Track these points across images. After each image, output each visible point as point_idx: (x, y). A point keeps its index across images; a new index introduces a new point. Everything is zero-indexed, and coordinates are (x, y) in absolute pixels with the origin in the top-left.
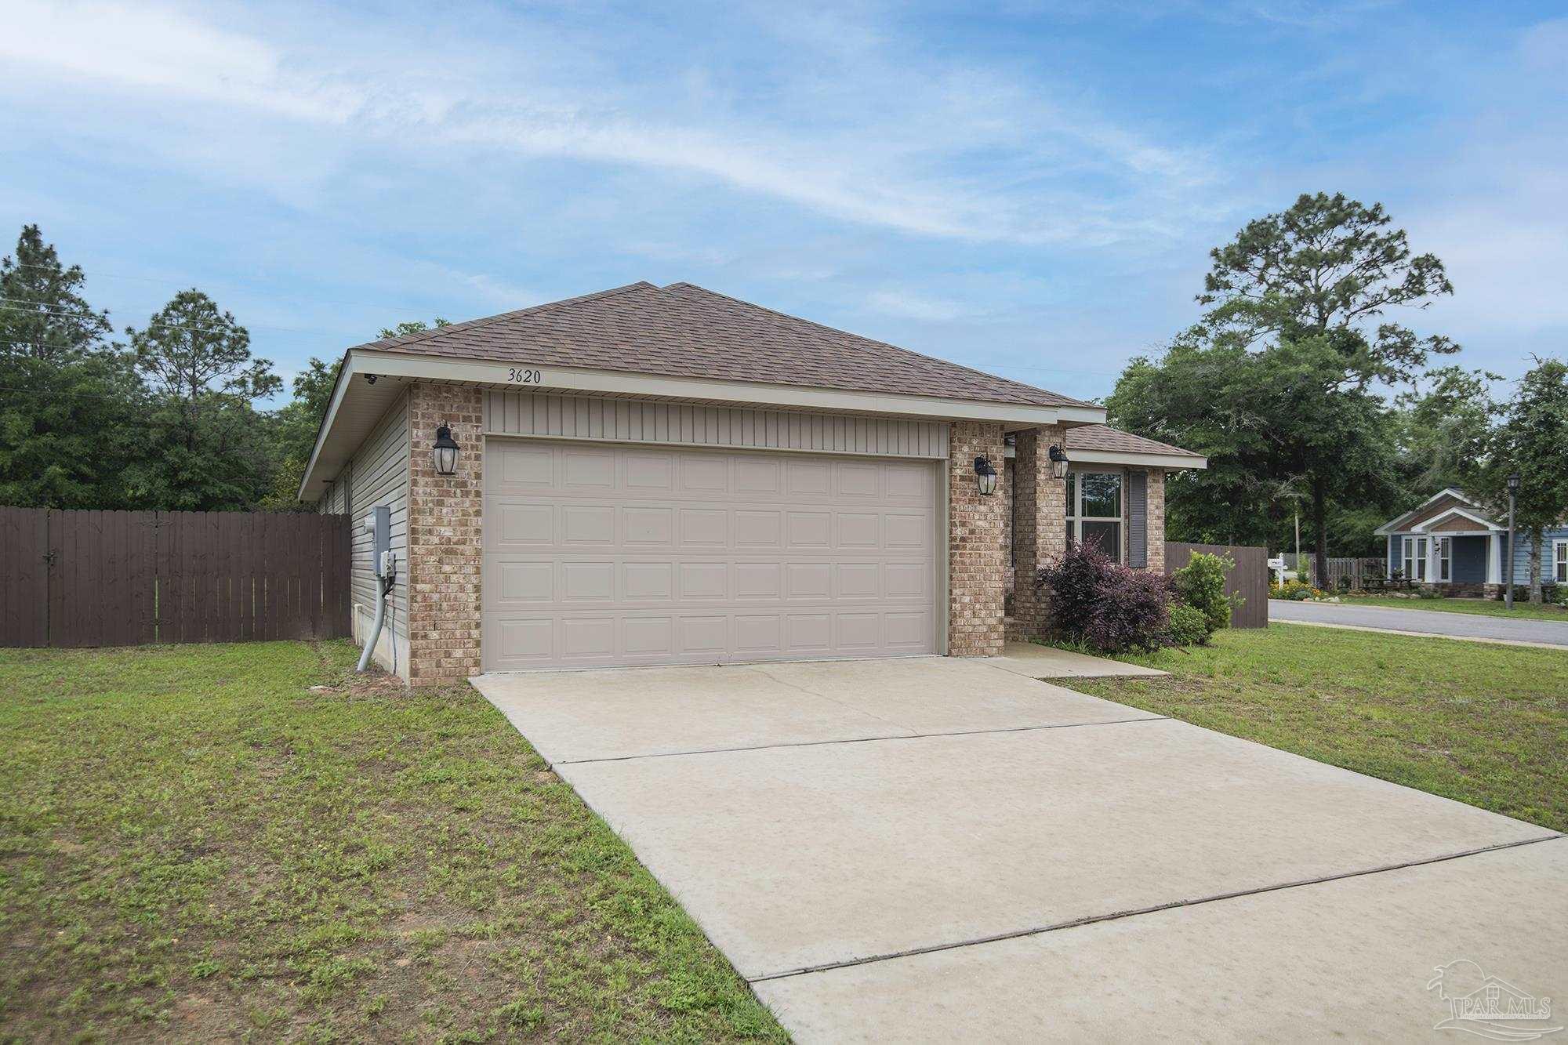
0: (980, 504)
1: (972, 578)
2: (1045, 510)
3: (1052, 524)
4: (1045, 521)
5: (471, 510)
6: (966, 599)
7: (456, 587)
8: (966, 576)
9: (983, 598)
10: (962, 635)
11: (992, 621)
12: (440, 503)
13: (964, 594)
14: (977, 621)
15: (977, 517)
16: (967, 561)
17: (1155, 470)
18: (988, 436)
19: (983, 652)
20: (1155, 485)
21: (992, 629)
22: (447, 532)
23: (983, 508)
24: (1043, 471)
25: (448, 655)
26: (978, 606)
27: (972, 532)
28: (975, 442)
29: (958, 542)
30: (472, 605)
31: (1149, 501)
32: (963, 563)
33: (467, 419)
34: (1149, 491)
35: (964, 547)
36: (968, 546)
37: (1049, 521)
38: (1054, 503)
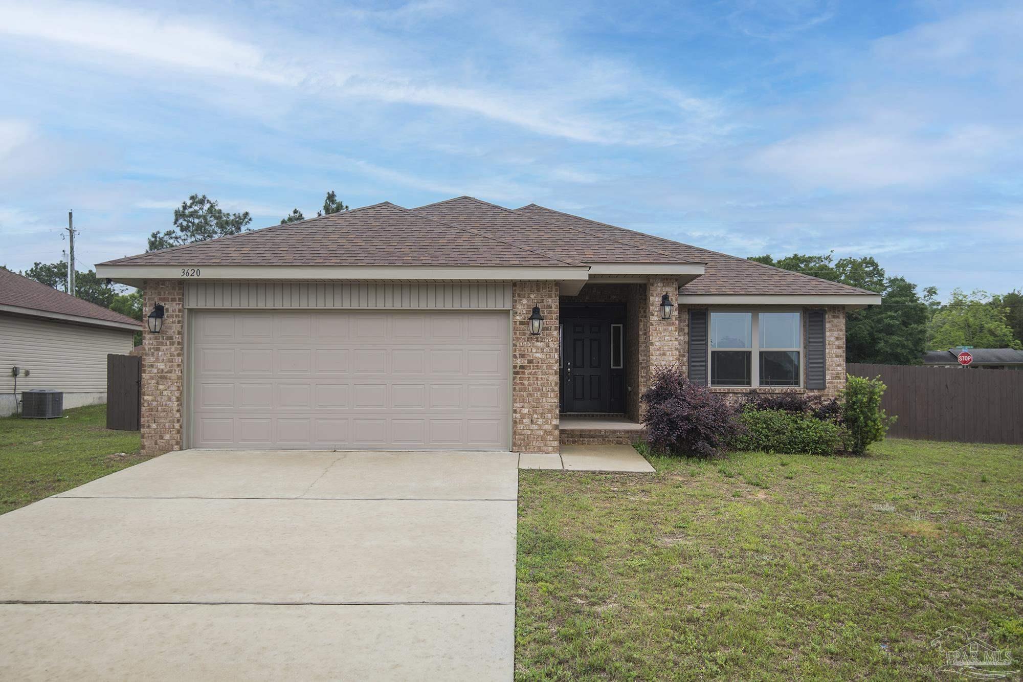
0: (537, 341)
1: (530, 395)
2: (658, 344)
3: (664, 354)
4: (658, 352)
5: (175, 353)
6: (526, 411)
7: (166, 398)
8: (525, 394)
9: (540, 410)
10: (522, 437)
11: (548, 427)
12: (158, 349)
13: (523, 407)
14: (534, 427)
15: (534, 351)
16: (526, 383)
17: (834, 308)
18: (544, 292)
19: (540, 450)
20: (835, 321)
21: (547, 433)
22: (161, 366)
23: (539, 344)
24: (656, 313)
25: (161, 438)
26: (535, 416)
27: (530, 362)
28: (532, 296)
29: (518, 369)
30: (175, 409)
31: (828, 334)
32: (522, 384)
33: (173, 300)
34: (828, 325)
35: (524, 373)
36: (527, 372)
37: (662, 352)
38: (667, 338)
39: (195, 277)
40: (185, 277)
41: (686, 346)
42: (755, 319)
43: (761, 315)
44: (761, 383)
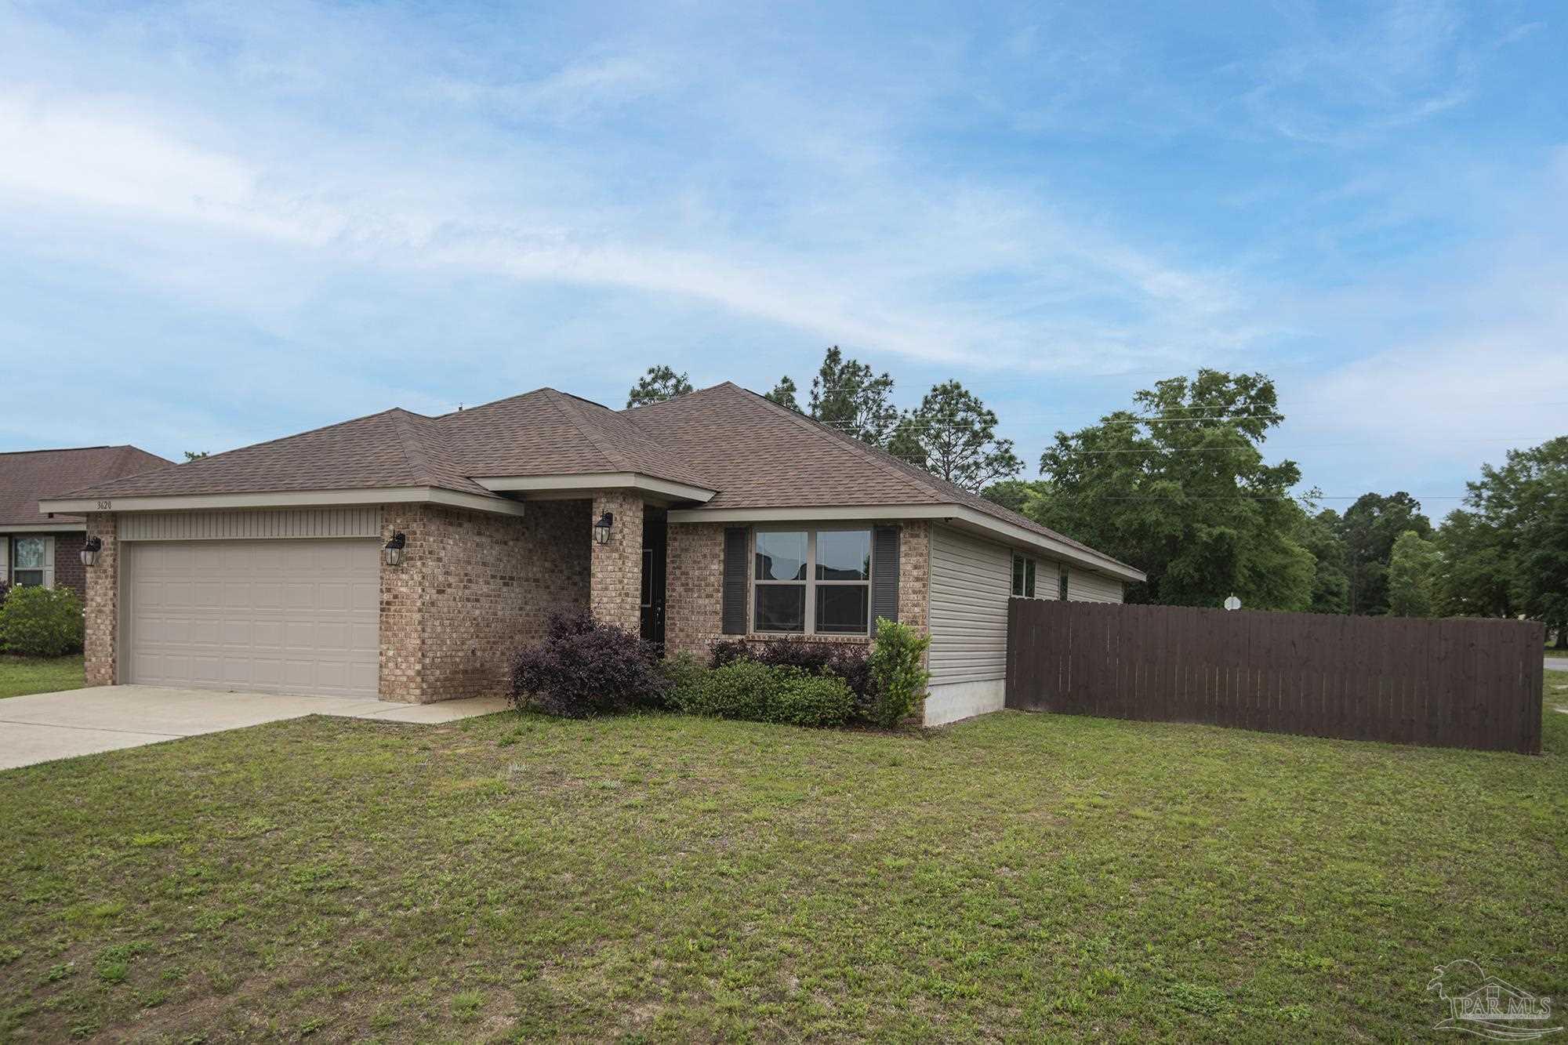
0: (403, 573)
1: (395, 635)
3: (606, 589)
4: (599, 586)
5: (109, 587)
6: (391, 653)
7: (102, 632)
8: (390, 634)
9: (404, 653)
10: (387, 683)
11: (411, 673)
12: (96, 583)
13: (388, 649)
14: (398, 672)
15: (399, 584)
16: (391, 621)
17: (912, 523)
18: (409, 515)
19: (403, 699)
20: (914, 541)
21: (411, 679)
22: (98, 599)
23: (404, 576)
25: (99, 672)
26: (399, 660)
27: (396, 597)
28: (399, 521)
29: (384, 606)
30: (109, 643)
31: (903, 560)
32: (387, 622)
33: (107, 533)
34: (903, 548)
35: (389, 609)
36: (393, 608)
37: (604, 586)
38: (610, 568)
39: (108, 509)
40: (101, 510)
41: (722, 577)
42: (813, 539)
43: (820, 535)
44: (818, 629)
